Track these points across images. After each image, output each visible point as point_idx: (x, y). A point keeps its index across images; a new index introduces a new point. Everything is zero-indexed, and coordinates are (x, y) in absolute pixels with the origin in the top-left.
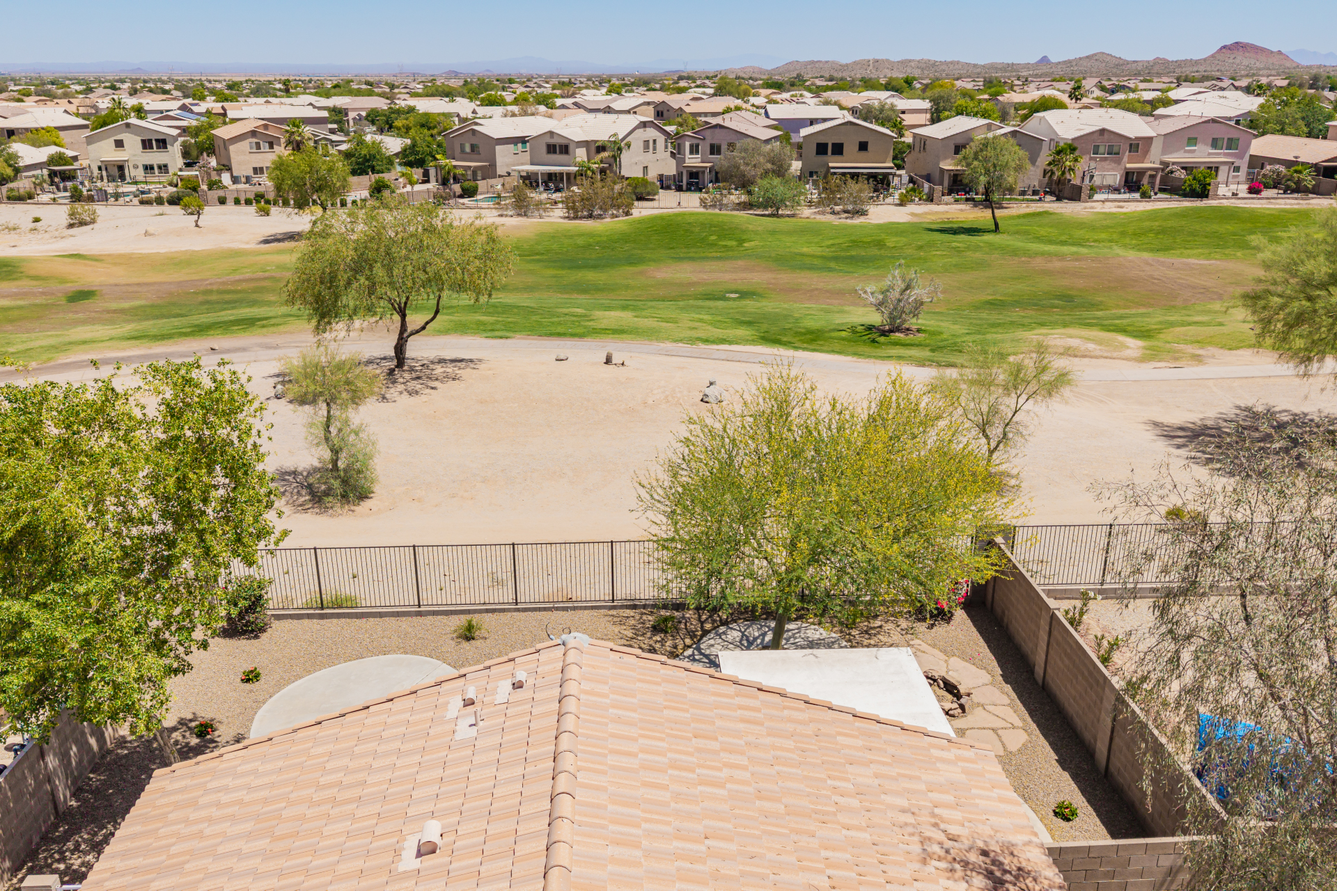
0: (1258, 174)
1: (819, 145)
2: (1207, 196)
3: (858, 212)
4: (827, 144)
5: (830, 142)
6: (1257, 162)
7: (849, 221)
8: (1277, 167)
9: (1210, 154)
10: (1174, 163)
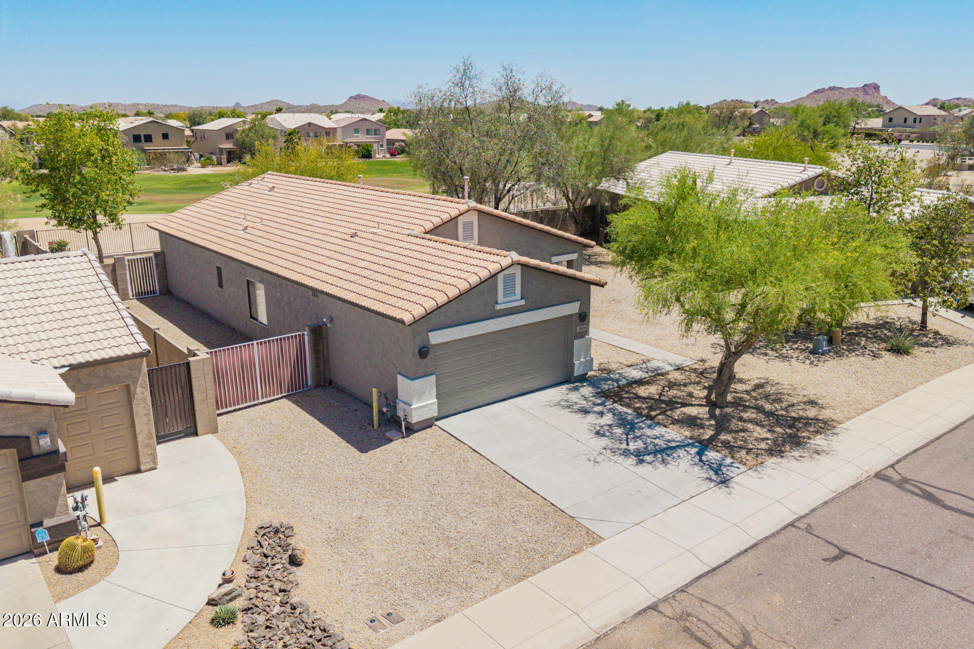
0: (393, 148)
1: (134, 136)
2: (371, 157)
3: (181, 169)
4: (140, 135)
5: (142, 133)
6: (391, 142)
7: (177, 174)
8: (401, 143)
9: (367, 138)
10: (350, 142)
